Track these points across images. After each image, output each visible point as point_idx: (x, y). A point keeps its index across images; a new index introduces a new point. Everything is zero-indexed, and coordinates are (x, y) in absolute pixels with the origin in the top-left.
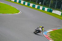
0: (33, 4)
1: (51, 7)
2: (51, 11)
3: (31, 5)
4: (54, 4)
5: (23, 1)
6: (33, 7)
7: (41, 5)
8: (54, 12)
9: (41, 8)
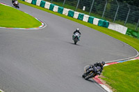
0: (69, 10)
1: (106, 17)
2: (105, 25)
3: (66, 11)
4: (113, 10)
5: (50, 4)
6: (69, 15)
7: (87, 11)
8: (112, 27)
9: (86, 18)
